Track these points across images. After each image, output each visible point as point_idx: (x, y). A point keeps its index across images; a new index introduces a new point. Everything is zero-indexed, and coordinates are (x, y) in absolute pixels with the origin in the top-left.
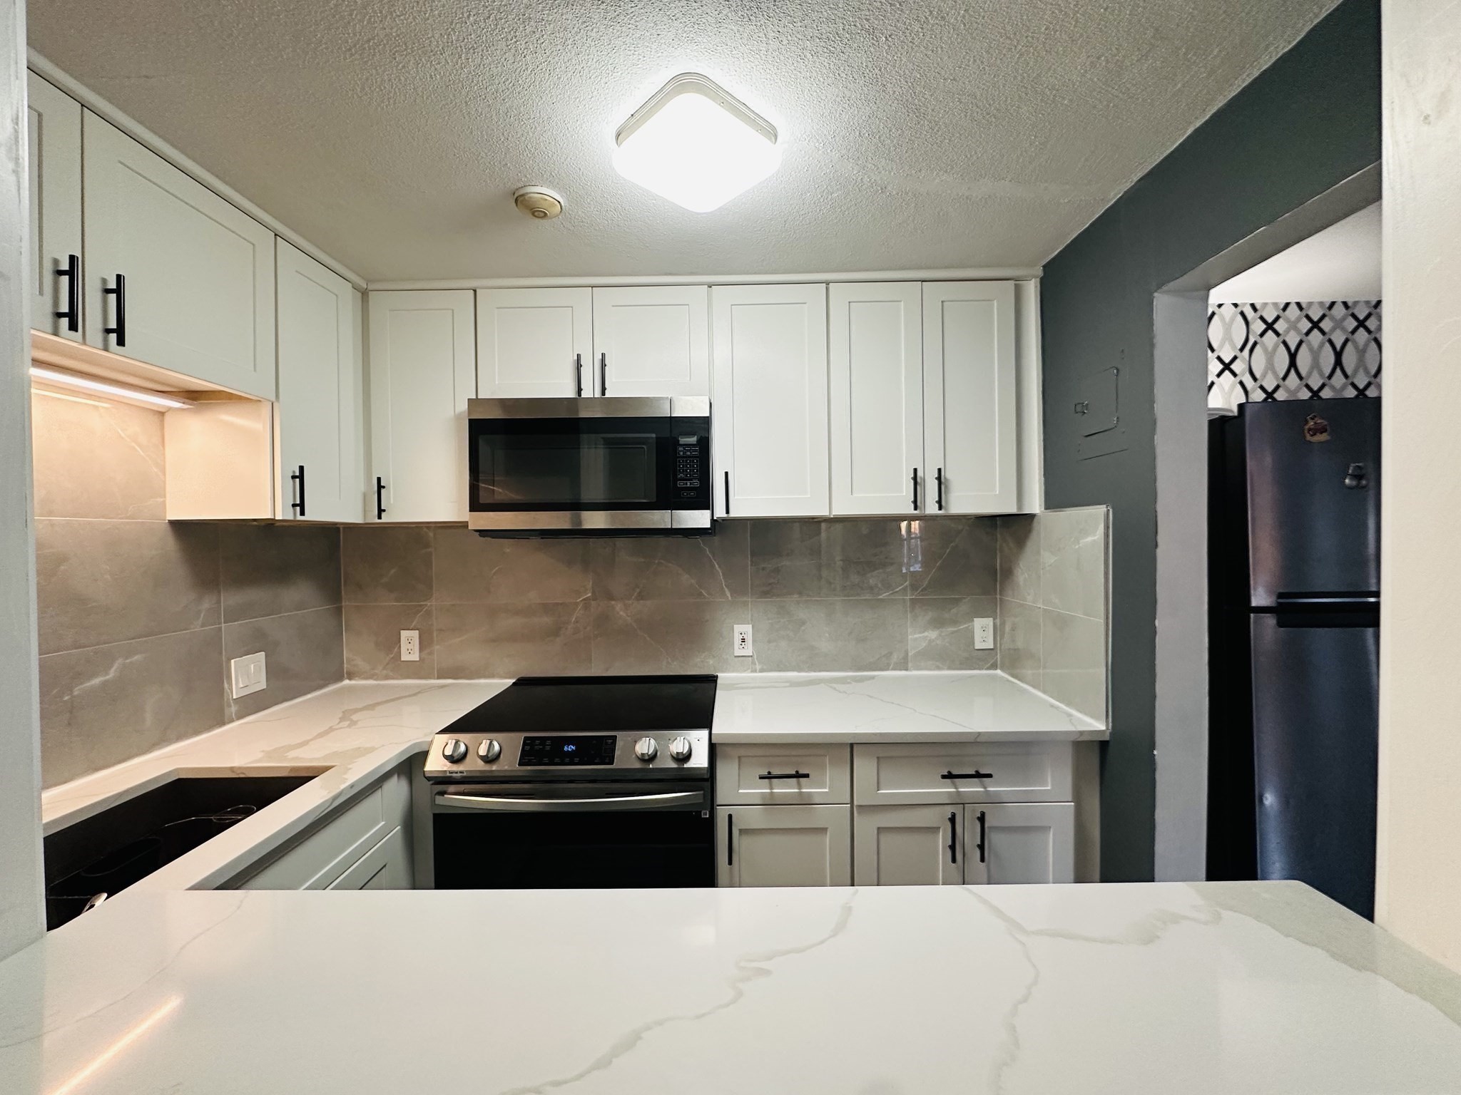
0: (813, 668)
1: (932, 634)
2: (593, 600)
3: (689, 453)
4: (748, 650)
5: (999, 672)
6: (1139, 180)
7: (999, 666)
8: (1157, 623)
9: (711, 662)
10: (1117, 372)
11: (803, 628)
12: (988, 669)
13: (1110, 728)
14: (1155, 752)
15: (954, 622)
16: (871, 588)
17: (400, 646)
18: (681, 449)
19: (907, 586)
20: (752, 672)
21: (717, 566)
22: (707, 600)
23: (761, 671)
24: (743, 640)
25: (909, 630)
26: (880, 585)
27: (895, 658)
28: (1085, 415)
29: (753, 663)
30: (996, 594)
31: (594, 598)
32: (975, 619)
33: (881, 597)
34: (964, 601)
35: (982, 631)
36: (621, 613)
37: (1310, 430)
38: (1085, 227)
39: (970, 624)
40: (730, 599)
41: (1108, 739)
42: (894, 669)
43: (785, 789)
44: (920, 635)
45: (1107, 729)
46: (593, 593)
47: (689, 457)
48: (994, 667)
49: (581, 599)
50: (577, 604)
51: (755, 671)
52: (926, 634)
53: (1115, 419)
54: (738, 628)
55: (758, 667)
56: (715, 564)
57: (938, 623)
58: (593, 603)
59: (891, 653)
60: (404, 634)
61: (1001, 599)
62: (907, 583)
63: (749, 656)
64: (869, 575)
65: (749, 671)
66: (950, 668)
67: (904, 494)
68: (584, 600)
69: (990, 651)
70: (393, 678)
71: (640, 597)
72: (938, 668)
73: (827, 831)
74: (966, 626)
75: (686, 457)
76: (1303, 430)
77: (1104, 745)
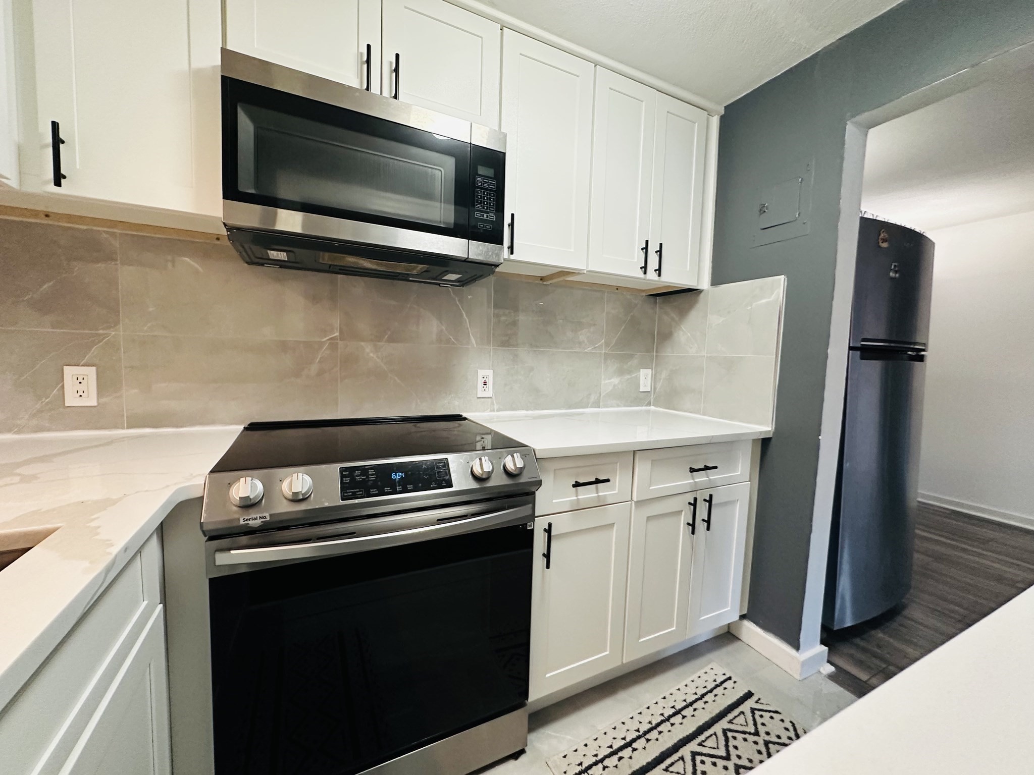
0: (536, 408)
1: (616, 380)
2: (341, 340)
3: (486, 185)
4: (489, 392)
5: (652, 408)
6: (840, 39)
7: (652, 404)
8: (829, 351)
9: (457, 403)
10: (802, 180)
11: (531, 374)
12: (646, 405)
13: (773, 428)
14: (820, 437)
15: (629, 372)
16: (580, 343)
17: (63, 387)
18: (479, 179)
19: (602, 343)
20: (491, 411)
21: (465, 315)
22: (455, 346)
23: (498, 411)
24: (485, 383)
25: (603, 377)
26: (586, 341)
27: (593, 398)
28: (766, 213)
29: (492, 404)
30: (653, 353)
31: (342, 338)
32: (641, 370)
33: (586, 351)
34: (636, 356)
35: (645, 378)
36: (371, 355)
37: (882, 239)
38: (777, 75)
39: (638, 373)
40: (475, 346)
41: (771, 436)
42: (592, 407)
43: (588, 494)
44: (610, 381)
45: (772, 429)
46: (341, 332)
47: (487, 189)
48: (649, 404)
49: (327, 338)
50: (321, 344)
51: (493, 411)
52: (612, 380)
53: (797, 214)
54: (481, 373)
55: (496, 407)
56: (463, 312)
57: (621, 372)
58: (340, 343)
59: (590, 394)
60: (69, 372)
61: (656, 356)
62: (603, 341)
63: (488, 398)
64: (579, 333)
65: (489, 410)
66: (625, 406)
67: (636, 261)
68: (331, 339)
69: (647, 394)
70: (49, 430)
71: (392, 340)
72: (618, 406)
73: (614, 526)
74: (636, 374)
75: (482, 189)
76: (878, 238)
77: (765, 443)
